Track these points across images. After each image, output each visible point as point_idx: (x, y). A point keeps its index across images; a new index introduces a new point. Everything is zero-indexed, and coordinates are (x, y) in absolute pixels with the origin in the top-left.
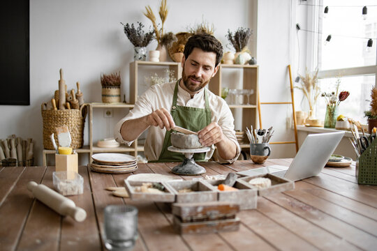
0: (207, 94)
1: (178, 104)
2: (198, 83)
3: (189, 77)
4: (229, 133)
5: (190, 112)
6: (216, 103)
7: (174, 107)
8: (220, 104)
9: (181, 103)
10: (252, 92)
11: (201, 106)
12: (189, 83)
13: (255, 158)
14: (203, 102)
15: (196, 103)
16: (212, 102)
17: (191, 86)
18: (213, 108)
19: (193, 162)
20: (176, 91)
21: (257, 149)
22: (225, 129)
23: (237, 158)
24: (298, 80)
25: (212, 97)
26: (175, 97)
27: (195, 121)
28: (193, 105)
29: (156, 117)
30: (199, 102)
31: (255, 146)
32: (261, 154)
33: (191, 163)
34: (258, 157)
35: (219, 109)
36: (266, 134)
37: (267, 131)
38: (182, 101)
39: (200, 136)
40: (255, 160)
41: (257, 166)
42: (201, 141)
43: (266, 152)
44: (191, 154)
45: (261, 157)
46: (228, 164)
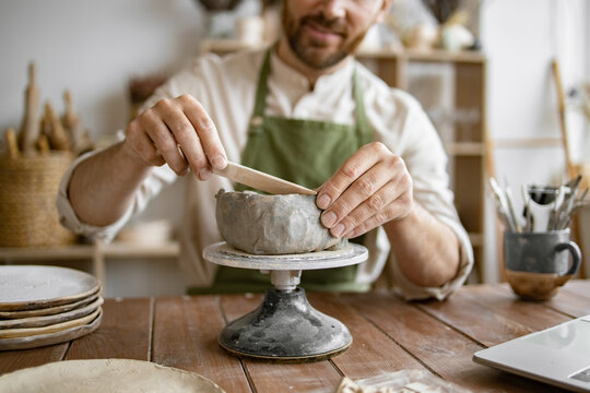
0: (361, 84)
1: (269, 112)
2: (333, 40)
3: (305, 21)
4: (431, 198)
5: (307, 134)
6: (389, 108)
7: (258, 121)
8: (401, 111)
9: (278, 108)
10: (473, 115)
11: (343, 117)
12: (305, 40)
13: (523, 281)
14: (347, 105)
15: (326, 108)
16: (377, 107)
17: (310, 51)
18: (378, 123)
19: (301, 304)
20: (266, 72)
21: (527, 252)
22: (420, 186)
23: (462, 280)
24: (573, 93)
25: (376, 90)
26: (263, 91)
27: (321, 161)
28: (319, 113)
29: (154, 127)
30: (336, 105)
31: (523, 242)
32: (546, 266)
33: (293, 310)
34: (536, 277)
35: (397, 126)
36: (560, 201)
37: (565, 190)
38: (281, 101)
39: (326, 202)
40: (524, 288)
41: (530, 308)
42: (330, 220)
43: (563, 263)
44: (294, 273)
45: (547, 277)
46: (432, 300)
